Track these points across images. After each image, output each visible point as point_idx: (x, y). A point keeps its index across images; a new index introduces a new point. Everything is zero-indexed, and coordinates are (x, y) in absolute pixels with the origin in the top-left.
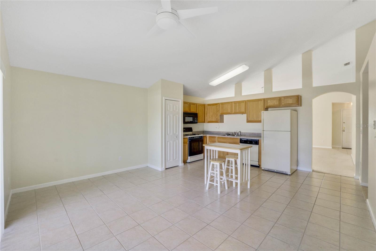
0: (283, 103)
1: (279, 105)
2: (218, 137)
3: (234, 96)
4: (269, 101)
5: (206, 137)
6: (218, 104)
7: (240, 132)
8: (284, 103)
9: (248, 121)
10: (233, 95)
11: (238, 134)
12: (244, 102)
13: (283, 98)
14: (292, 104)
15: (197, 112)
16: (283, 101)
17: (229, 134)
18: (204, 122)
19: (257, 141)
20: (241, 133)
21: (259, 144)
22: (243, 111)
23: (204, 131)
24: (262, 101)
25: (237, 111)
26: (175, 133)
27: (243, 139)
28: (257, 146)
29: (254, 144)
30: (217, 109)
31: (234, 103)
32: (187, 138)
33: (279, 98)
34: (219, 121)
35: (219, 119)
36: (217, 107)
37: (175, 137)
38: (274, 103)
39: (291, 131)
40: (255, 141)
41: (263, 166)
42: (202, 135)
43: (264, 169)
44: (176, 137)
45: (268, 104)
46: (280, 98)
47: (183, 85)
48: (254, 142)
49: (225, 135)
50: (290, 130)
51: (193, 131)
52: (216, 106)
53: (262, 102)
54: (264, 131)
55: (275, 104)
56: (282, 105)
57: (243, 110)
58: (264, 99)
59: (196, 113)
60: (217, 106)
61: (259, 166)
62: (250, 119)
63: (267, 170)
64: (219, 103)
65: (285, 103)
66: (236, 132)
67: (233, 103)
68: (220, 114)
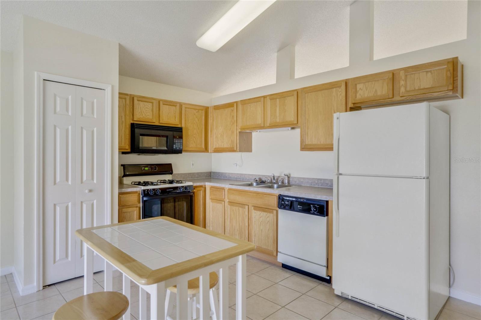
0: (402, 90)
1: (391, 96)
2: (230, 189)
3: (275, 82)
4: (359, 86)
5: (205, 188)
6: (235, 104)
7: (289, 178)
8: (406, 87)
9: (305, 148)
10: (273, 80)
11: (283, 182)
12: (293, 95)
13: (402, 73)
14: (432, 88)
15: (183, 126)
16: (402, 83)
17: (261, 182)
18: (206, 150)
19: (323, 206)
20: (291, 179)
21: (327, 215)
22: (293, 119)
23: (211, 173)
24: (340, 87)
25: (278, 120)
26: (85, 178)
27: (287, 198)
28: (323, 220)
29: (313, 214)
30: (233, 117)
31: (271, 99)
32: (136, 192)
33: (391, 76)
34: (238, 149)
35: (238, 141)
36: (232, 110)
37: (87, 191)
38: (376, 91)
39: (428, 178)
40: (318, 205)
41: (338, 287)
42: (190, 184)
43: (340, 295)
44: (90, 191)
45: (358, 96)
46: (393, 74)
47: (118, 44)
48: (315, 208)
49: (251, 185)
50: (424, 175)
51: (174, 172)
52: (230, 109)
53: (340, 90)
54: (341, 174)
55: (379, 93)
56: (399, 94)
57: (291, 117)
58: (346, 83)
59: (179, 126)
60: (232, 108)
61: (328, 278)
62: (308, 142)
63: (350, 298)
64: (237, 102)
65: (408, 89)
66: (279, 177)
67: (268, 98)
68: (240, 130)
